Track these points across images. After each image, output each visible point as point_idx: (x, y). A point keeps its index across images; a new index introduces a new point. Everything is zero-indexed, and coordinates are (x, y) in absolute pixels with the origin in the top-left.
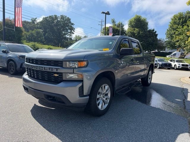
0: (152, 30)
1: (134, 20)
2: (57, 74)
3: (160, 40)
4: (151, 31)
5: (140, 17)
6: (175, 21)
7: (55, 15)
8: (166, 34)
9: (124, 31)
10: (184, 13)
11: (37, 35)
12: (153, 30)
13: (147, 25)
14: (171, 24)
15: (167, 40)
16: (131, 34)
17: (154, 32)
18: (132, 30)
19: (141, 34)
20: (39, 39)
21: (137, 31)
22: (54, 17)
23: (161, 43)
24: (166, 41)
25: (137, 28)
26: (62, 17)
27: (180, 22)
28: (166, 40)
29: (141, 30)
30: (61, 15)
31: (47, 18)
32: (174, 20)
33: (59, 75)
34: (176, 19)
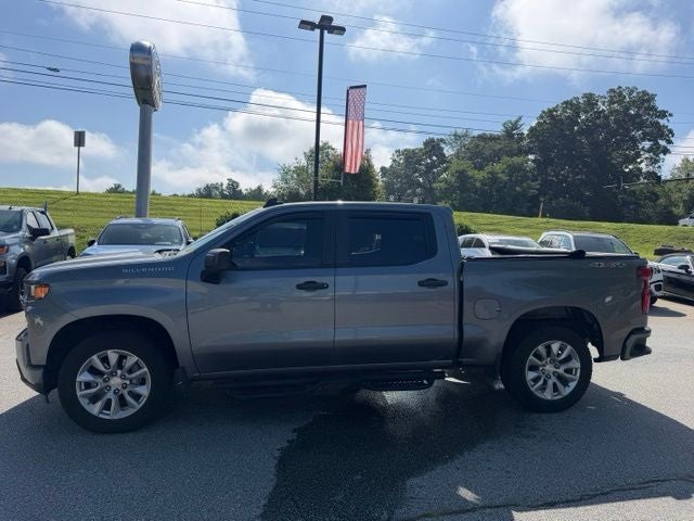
7: (585, 96)
11: (511, 176)
20: (517, 188)
22: (581, 101)
26: (616, 95)
30: (612, 91)
31: (555, 110)
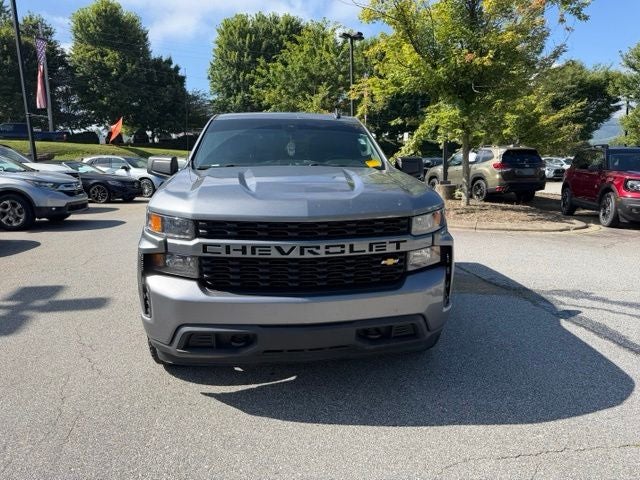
0: (164, 60)
1: (93, 16)
2: (395, 258)
3: (196, 98)
4: (163, 66)
5: (117, 9)
6: (231, 38)
8: (209, 78)
9: (57, 52)
10: (249, 19)
12: (169, 62)
13: (146, 40)
14: (220, 46)
15: (216, 97)
16: (94, 69)
17: (173, 67)
18: (96, 55)
19: (132, 74)
21: (116, 60)
23: (199, 107)
24: (214, 102)
25: (114, 47)
27: (244, 43)
28: (211, 98)
29: (127, 57)
32: (226, 36)
33: (400, 261)
34: (232, 34)
